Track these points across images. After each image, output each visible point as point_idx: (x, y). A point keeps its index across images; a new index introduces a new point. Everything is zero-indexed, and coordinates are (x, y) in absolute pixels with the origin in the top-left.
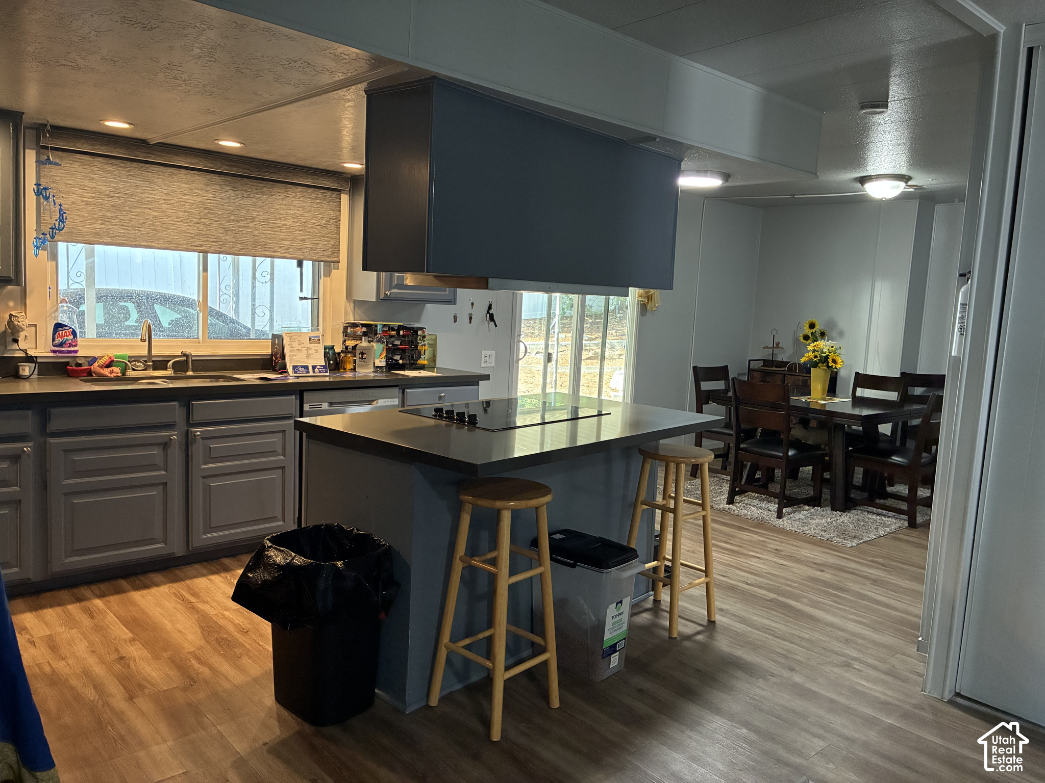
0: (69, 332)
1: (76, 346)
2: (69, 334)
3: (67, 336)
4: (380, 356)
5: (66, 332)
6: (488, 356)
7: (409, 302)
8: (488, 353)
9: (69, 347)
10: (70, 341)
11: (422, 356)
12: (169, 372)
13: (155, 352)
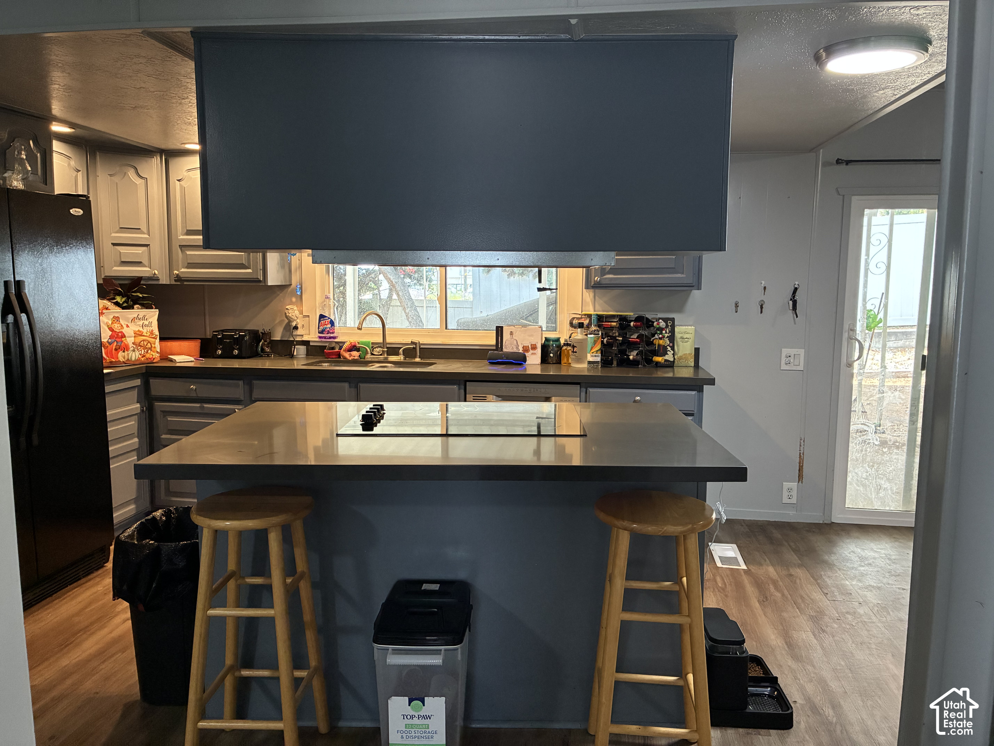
0: (328, 322)
1: (333, 333)
2: (328, 323)
3: (326, 325)
4: (591, 349)
5: (325, 322)
6: (792, 356)
7: (636, 288)
8: (792, 351)
9: (328, 333)
10: (328, 329)
11: (668, 352)
12: (400, 358)
13: (389, 340)
